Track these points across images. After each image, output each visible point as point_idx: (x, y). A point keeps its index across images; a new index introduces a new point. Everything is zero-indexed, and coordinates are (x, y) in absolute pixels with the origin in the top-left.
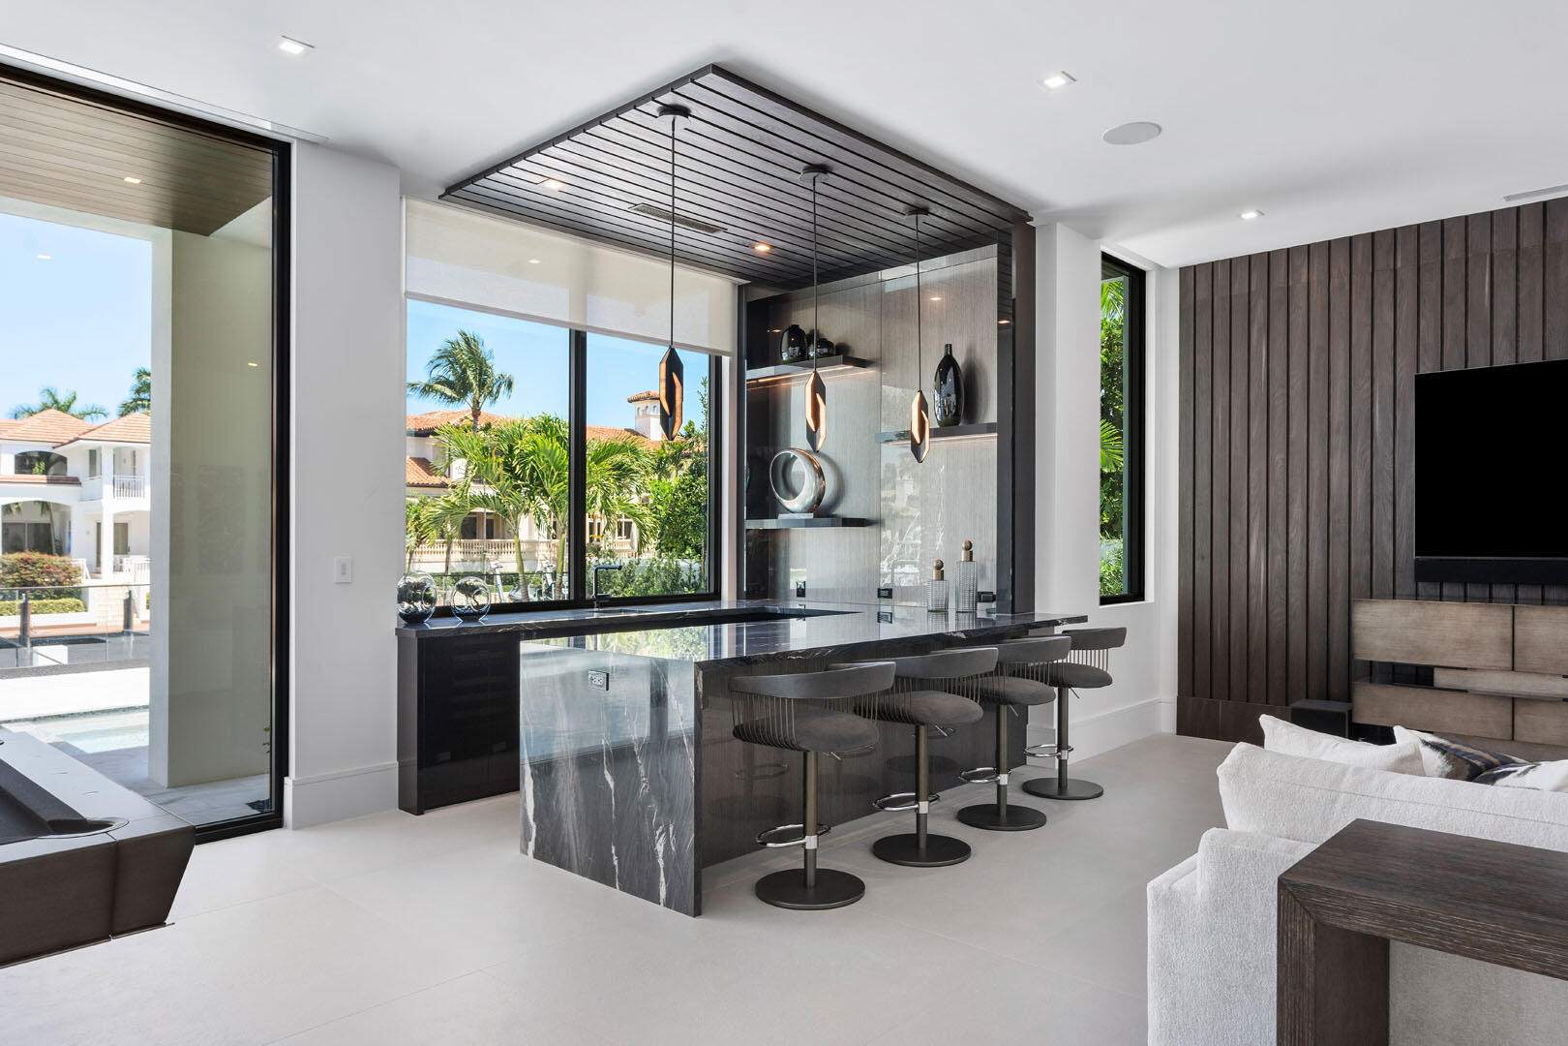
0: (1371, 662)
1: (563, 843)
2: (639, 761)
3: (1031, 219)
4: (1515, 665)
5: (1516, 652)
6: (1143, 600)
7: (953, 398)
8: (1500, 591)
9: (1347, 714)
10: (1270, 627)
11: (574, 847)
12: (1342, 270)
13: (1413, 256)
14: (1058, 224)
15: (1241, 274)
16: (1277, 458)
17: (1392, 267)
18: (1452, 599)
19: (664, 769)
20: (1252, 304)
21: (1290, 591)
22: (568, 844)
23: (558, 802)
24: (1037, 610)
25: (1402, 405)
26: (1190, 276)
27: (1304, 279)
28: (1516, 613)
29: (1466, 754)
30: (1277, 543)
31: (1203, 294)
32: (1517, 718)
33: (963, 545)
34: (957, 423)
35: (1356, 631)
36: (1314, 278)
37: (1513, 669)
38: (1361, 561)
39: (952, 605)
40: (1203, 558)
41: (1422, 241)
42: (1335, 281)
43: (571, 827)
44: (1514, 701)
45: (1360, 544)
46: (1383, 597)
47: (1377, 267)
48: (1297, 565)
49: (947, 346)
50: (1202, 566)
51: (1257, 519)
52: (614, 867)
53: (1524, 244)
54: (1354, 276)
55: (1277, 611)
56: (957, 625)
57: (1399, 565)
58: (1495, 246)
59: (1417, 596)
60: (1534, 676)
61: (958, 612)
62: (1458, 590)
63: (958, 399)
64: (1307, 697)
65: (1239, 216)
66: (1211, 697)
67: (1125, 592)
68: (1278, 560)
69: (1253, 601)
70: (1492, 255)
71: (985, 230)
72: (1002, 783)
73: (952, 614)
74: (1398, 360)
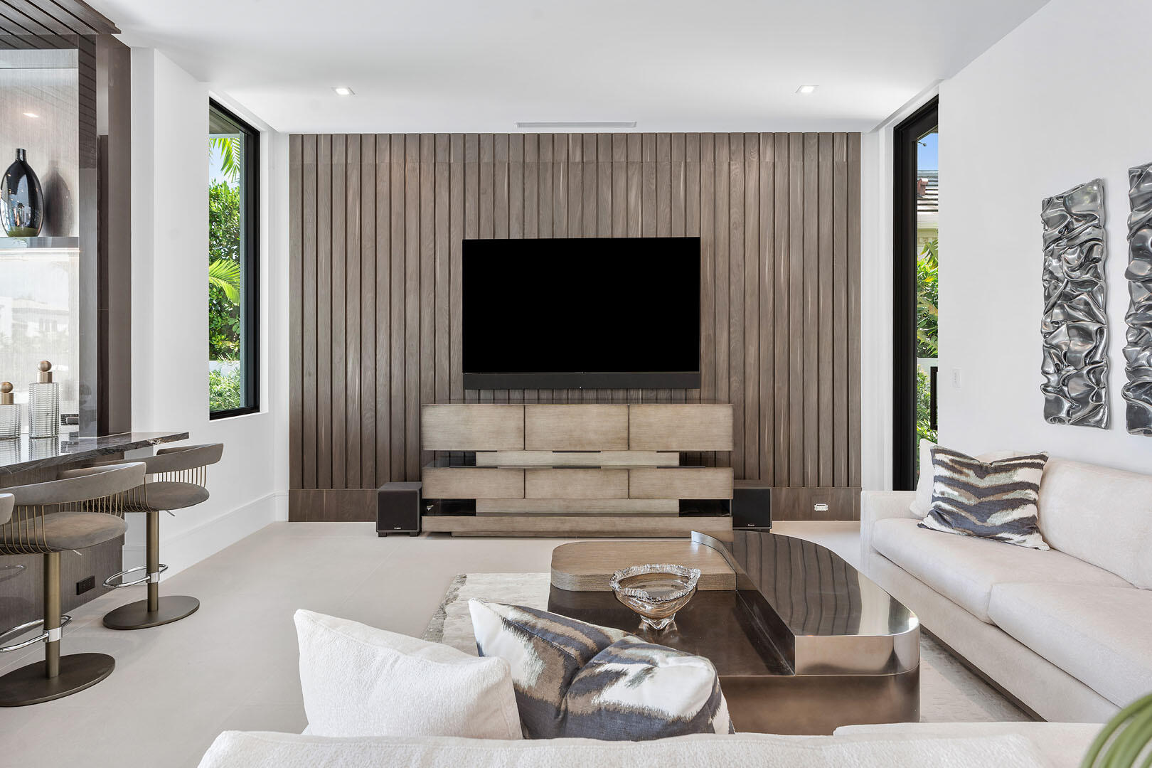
0: (435, 451)
3: (119, 32)
4: (526, 446)
5: (526, 437)
6: (259, 411)
7: (27, 209)
8: (516, 394)
9: (418, 492)
10: (363, 429)
12: (414, 158)
13: (461, 157)
14: (155, 50)
15: (339, 148)
17: (447, 161)
18: (487, 401)
20: (348, 173)
21: (377, 399)
24: (134, 430)
25: (454, 262)
26: (298, 141)
27: (387, 160)
28: (526, 410)
29: (557, 636)
30: (368, 362)
31: (309, 159)
32: (527, 482)
33: (39, 366)
34: (35, 234)
35: (424, 429)
36: (394, 160)
37: (524, 449)
38: (427, 375)
39: (25, 429)
40: (310, 375)
41: (466, 146)
42: (409, 165)
44: (525, 471)
45: (427, 362)
46: (442, 402)
47: (438, 159)
48: (382, 380)
49: (18, 151)
50: (310, 382)
51: (353, 343)
53: (527, 160)
54: (422, 163)
55: (368, 415)
56: (31, 454)
57: (453, 377)
58: (511, 158)
59: (464, 401)
60: (536, 452)
61: (31, 438)
63: (33, 213)
64: (390, 481)
65: (334, 89)
66: (317, 488)
67: (243, 405)
68: (369, 375)
69: (350, 409)
70: (509, 164)
71: (62, 31)
72: (52, 639)
73: (25, 440)
74: (452, 230)
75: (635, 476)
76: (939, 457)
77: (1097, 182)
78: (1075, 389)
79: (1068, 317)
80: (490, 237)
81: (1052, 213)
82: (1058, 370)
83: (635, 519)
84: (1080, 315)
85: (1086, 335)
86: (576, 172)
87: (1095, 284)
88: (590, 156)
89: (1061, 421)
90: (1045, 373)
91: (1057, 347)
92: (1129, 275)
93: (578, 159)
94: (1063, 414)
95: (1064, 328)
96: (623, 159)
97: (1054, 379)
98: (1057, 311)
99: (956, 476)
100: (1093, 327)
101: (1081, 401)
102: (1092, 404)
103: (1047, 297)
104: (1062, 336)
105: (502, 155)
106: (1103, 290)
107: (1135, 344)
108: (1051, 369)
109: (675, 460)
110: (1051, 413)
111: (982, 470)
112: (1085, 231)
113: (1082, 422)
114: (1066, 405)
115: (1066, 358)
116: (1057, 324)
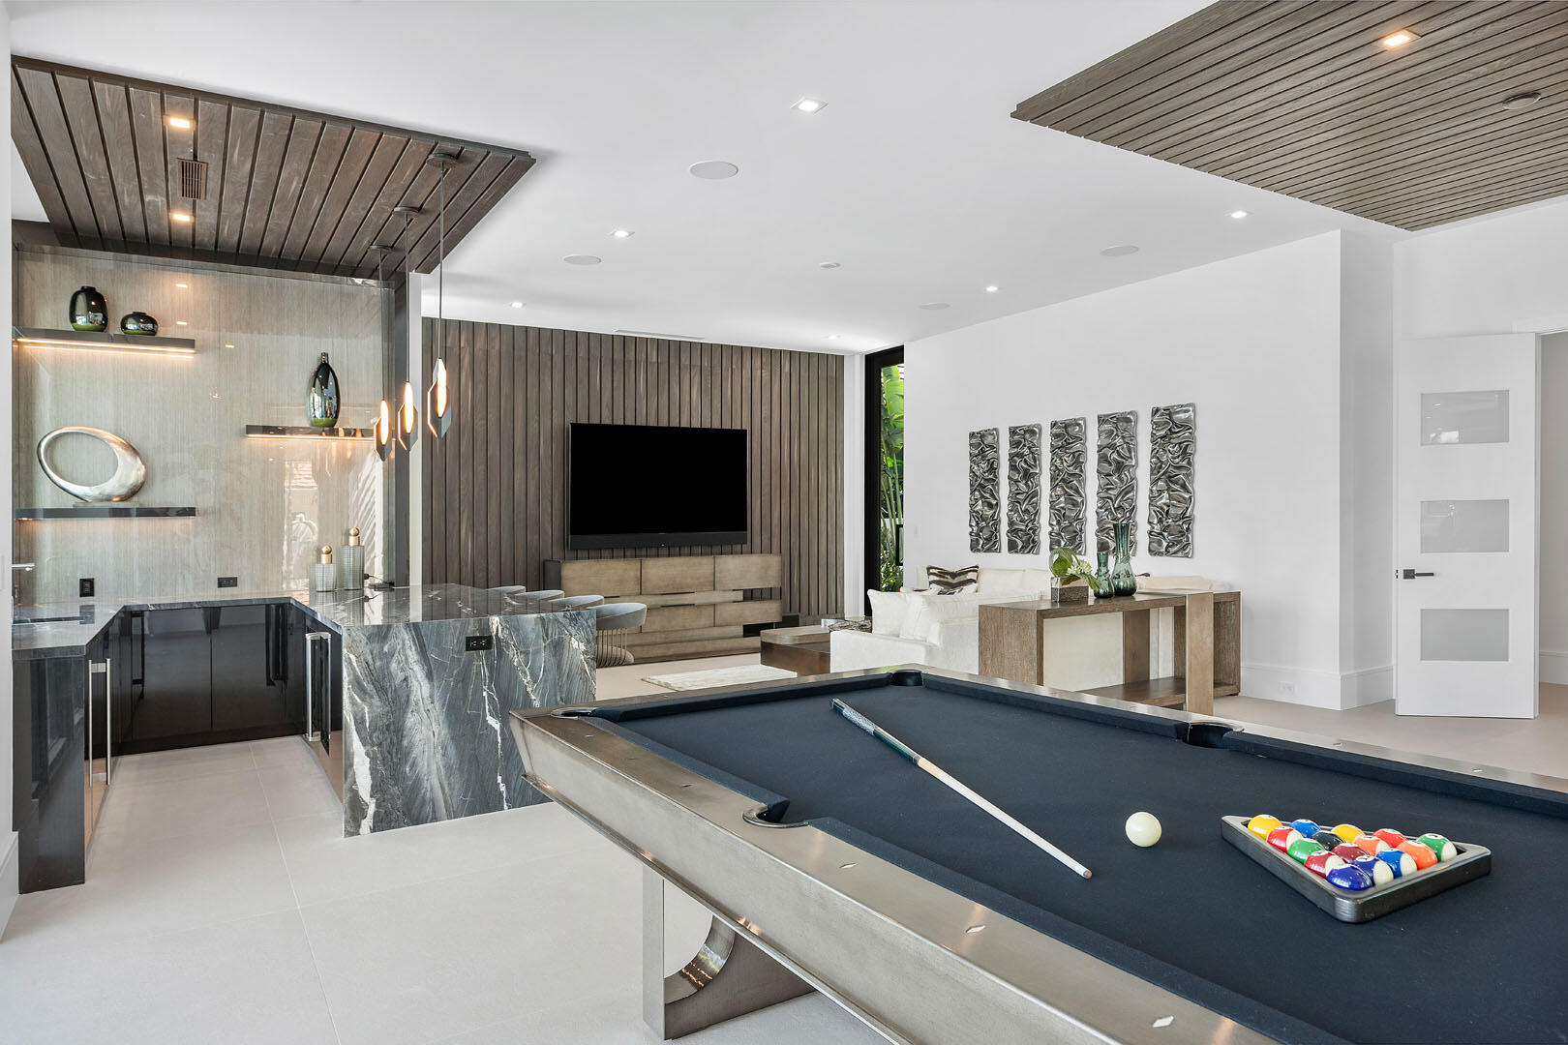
1: (424, 801)
2: (533, 698)
4: (642, 591)
5: (642, 584)
11: (441, 796)
16: (479, 468)
17: (550, 352)
19: (564, 696)
22: (433, 800)
23: (414, 765)
27: (497, 348)
28: (642, 562)
33: (352, 532)
34: (333, 425)
35: (564, 581)
37: (641, 594)
43: (435, 782)
45: (533, 527)
48: (493, 543)
49: (323, 354)
51: (466, 511)
52: (501, 794)
53: (615, 357)
58: (602, 355)
60: (649, 596)
62: (585, 554)
68: (480, 539)
69: (463, 569)
70: (601, 359)
75: (717, 608)
76: (932, 571)
77: (995, 429)
78: (985, 534)
79: (982, 496)
80: (585, 421)
81: (973, 441)
82: (977, 524)
83: (719, 642)
84: (988, 496)
85: (990, 506)
86: (653, 370)
87: (994, 481)
88: (664, 358)
89: (979, 551)
90: (971, 526)
91: (977, 512)
92: (1009, 477)
93: (654, 359)
94: (980, 547)
95: (980, 502)
96: (688, 363)
97: (975, 529)
98: (977, 493)
99: (942, 579)
100: (994, 502)
101: (988, 540)
102: (993, 540)
103: (971, 485)
104: (979, 506)
105: (595, 352)
106: (998, 484)
107: (1011, 511)
108: (974, 524)
109: (740, 596)
110: (974, 548)
111: (954, 575)
112: (990, 454)
113: (989, 550)
114: (981, 542)
115: (983, 518)
116: (977, 500)
